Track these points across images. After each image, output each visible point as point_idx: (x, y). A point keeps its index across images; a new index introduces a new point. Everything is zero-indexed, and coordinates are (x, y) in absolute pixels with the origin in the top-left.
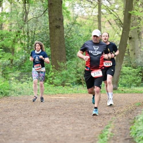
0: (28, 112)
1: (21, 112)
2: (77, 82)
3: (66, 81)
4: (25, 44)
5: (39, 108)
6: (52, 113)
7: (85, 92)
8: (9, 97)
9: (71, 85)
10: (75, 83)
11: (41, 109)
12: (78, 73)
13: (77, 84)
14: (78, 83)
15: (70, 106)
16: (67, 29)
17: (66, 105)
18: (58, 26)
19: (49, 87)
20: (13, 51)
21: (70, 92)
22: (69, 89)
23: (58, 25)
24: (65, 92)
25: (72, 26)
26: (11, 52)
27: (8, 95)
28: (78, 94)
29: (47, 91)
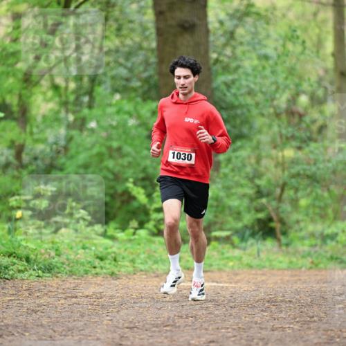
0: (77, 338)
1: (51, 337)
2: (257, 228)
3: (215, 223)
4: (66, 88)
5: (118, 322)
6: (166, 341)
7: (284, 265)
8: (10, 283)
9: (236, 239)
10: (248, 233)
11: (126, 325)
12: (260, 193)
13: (257, 237)
14: (261, 233)
15: (231, 315)
16: (220, 32)
17: (217, 312)
18: (186, 25)
19: (153, 247)
20: (22, 116)
21: (231, 264)
22: (227, 255)
23: (186, 21)
24: (211, 265)
25: (235, 22)
26: (15, 119)
27: (6, 276)
28: (259, 272)
29: (147, 262)
